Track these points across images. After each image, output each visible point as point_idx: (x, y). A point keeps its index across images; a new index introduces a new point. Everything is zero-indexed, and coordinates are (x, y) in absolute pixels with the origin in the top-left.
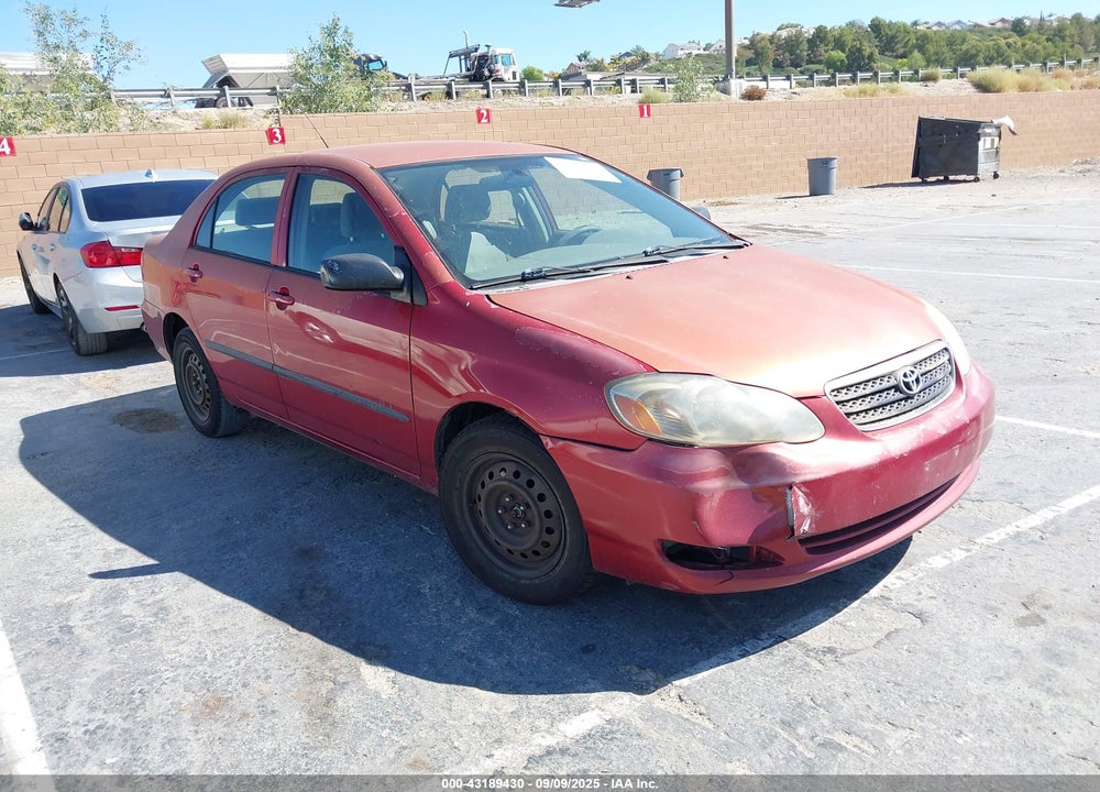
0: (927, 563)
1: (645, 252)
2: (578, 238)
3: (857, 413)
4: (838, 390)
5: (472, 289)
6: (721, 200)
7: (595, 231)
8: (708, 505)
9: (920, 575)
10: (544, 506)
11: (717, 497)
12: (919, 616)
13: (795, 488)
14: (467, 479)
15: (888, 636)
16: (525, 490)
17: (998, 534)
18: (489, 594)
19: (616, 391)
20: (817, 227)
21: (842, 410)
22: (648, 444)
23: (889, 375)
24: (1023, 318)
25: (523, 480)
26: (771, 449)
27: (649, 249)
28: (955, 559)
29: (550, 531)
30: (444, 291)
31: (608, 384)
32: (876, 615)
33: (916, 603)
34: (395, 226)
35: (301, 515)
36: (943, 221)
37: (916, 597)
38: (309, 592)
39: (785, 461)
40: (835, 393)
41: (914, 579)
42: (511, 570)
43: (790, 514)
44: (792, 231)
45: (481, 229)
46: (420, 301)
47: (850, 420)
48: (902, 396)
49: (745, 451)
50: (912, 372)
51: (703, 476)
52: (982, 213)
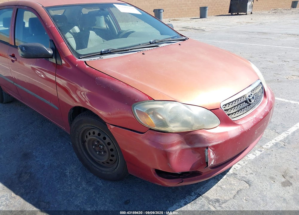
0: (248, 157)
1: (150, 42)
2: (127, 35)
3: (232, 114)
4: (225, 105)
5: (79, 58)
6: (175, 19)
7: (133, 32)
8: (174, 156)
9: (246, 163)
10: (111, 147)
11: (178, 152)
12: (247, 182)
13: (209, 149)
14: (81, 135)
15: (238, 192)
16: (102, 141)
17: (270, 144)
18: (91, 175)
19: (137, 108)
20: (203, 28)
21: (227, 113)
22: (150, 131)
23: (243, 97)
24: (265, 59)
25: (102, 136)
26: (200, 133)
27: (152, 41)
28: (257, 155)
29: (113, 156)
30: (68, 59)
31: (133, 105)
32: (232, 182)
33: (246, 176)
34: (50, 31)
35: (27, 137)
36: (238, 27)
37: (246, 173)
38: (23, 174)
39: (205, 137)
40: (224, 106)
41: (244, 164)
42: (99, 167)
43: (206, 158)
44: (196, 29)
45: (93, 30)
46: (59, 63)
47: (229, 117)
48: (248, 104)
49: (189, 133)
50: (251, 94)
51: (172, 145)
52: (249, 24)
